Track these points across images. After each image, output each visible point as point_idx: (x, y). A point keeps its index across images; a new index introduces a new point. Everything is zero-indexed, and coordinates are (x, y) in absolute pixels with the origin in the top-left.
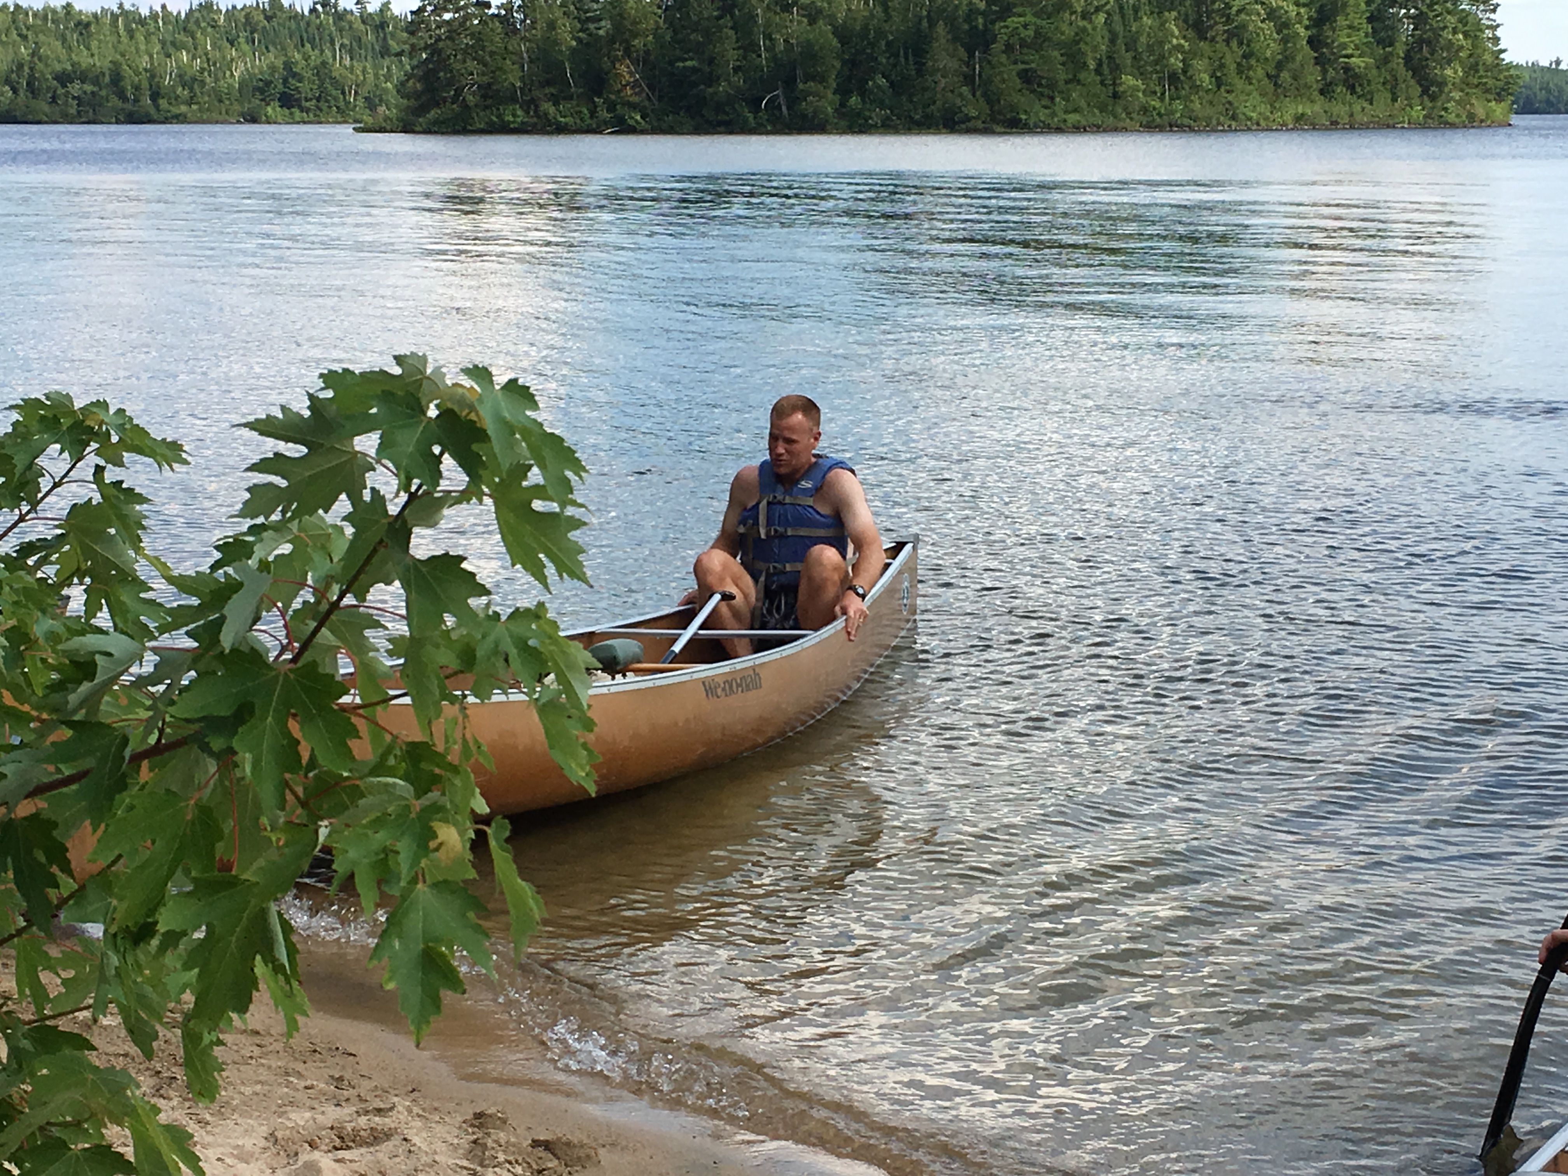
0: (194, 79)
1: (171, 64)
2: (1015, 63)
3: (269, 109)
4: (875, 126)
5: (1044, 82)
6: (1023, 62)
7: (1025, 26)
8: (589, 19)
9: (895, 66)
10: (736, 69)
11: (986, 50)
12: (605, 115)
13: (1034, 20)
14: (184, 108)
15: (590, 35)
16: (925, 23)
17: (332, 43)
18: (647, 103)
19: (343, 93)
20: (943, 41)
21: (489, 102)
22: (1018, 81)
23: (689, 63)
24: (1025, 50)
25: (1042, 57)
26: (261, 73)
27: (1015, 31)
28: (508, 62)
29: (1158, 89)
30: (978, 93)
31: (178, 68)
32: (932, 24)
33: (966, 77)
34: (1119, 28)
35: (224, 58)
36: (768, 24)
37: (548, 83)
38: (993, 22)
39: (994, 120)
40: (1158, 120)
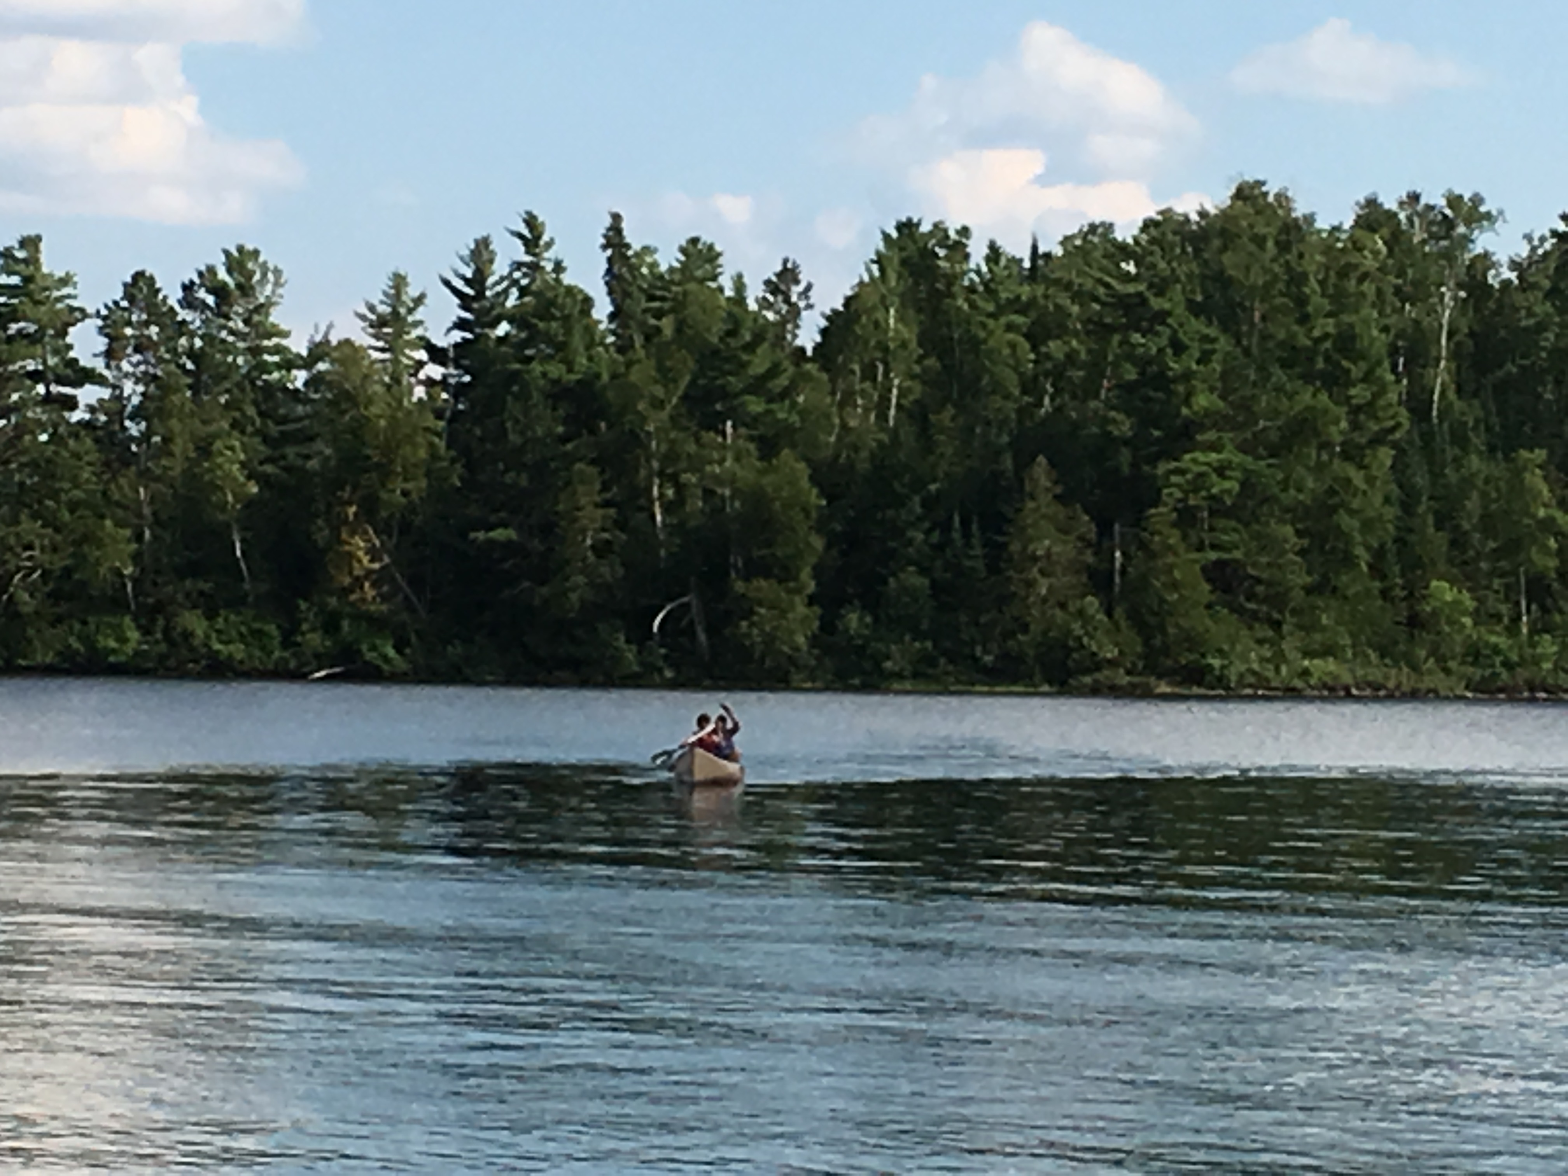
2: (1200, 548)
4: (899, 676)
5: (1260, 589)
6: (1214, 547)
7: (1221, 471)
8: (286, 438)
9: (939, 548)
10: (602, 549)
11: (1138, 521)
12: (314, 640)
13: (1238, 458)
15: (287, 469)
16: (1008, 462)
18: (405, 616)
20: (1045, 499)
21: (63, 608)
22: (1207, 587)
23: (499, 534)
24: (1221, 523)
25: (1257, 536)
27: (1199, 482)
28: (108, 523)
29: (1504, 609)
30: (1119, 612)
32: (1024, 462)
33: (1092, 573)
34: (1421, 480)
36: (671, 457)
37: (194, 570)
38: (1153, 460)
39: (1154, 669)
40: (1505, 675)
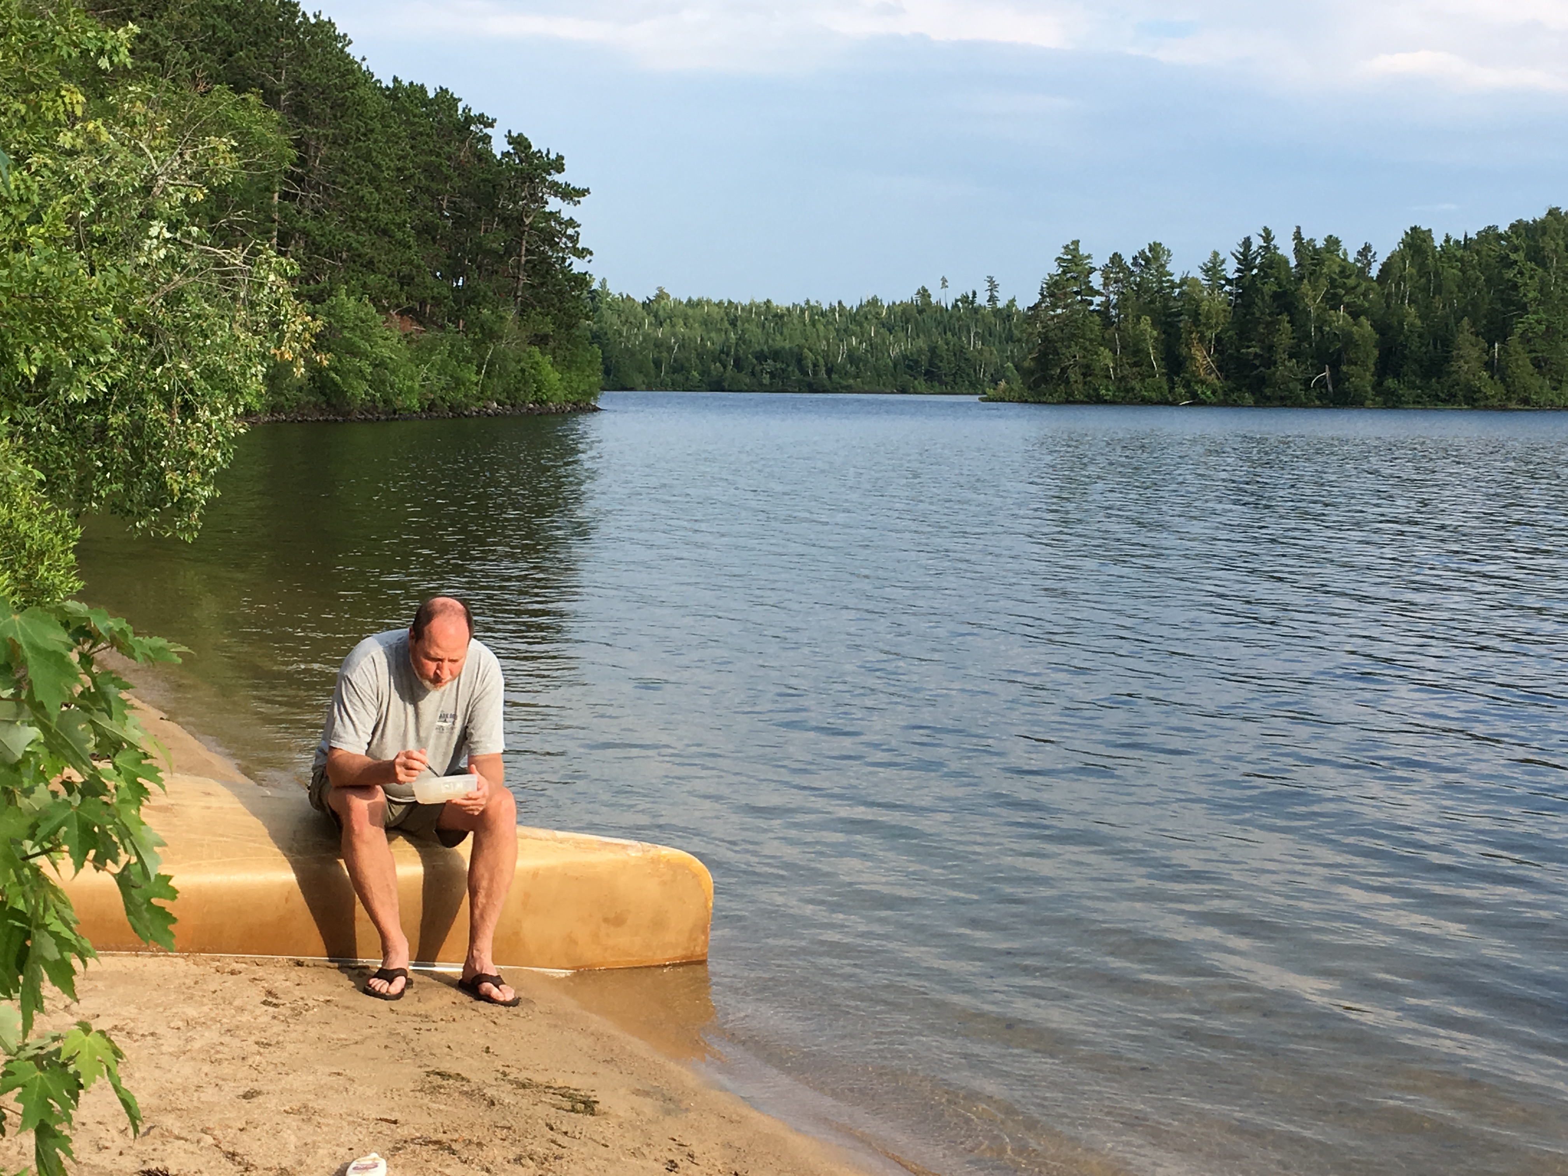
0: (860, 359)
1: (843, 348)
2: (1530, 352)
3: (916, 382)
6: (1535, 351)
7: (1539, 322)
8: (1171, 314)
9: (1425, 353)
11: (1504, 341)
12: (1181, 391)
13: (1545, 317)
14: (851, 381)
15: (1172, 326)
16: (1452, 320)
17: (969, 332)
18: (1216, 381)
19: (975, 370)
20: (1467, 334)
22: (1531, 367)
23: (1252, 350)
24: (1538, 342)
26: (912, 354)
27: (1529, 327)
30: (1496, 377)
31: (849, 350)
32: (1459, 320)
33: (1486, 363)
35: (884, 343)
36: (1319, 320)
37: (1136, 365)
38: (1511, 318)
39: (1510, 399)
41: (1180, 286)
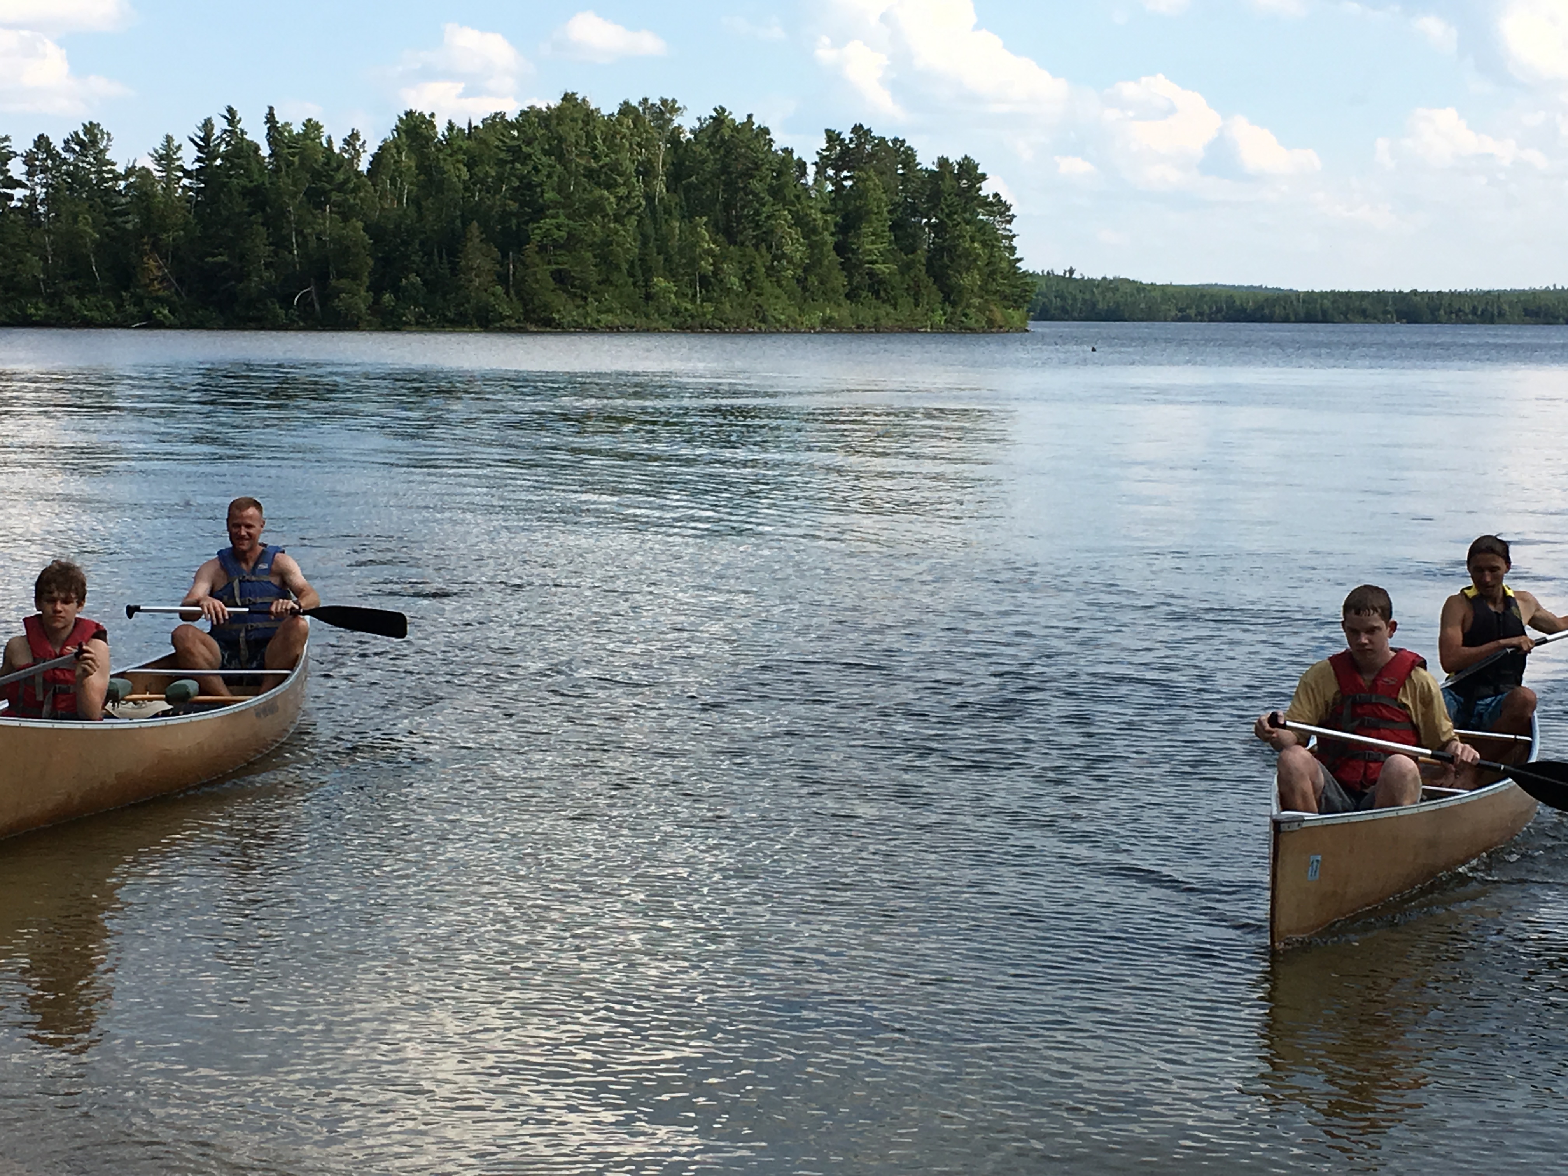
2: (549, 264)
4: (409, 324)
5: (577, 282)
6: (555, 263)
7: (558, 227)
8: (116, 214)
9: (428, 264)
10: (268, 265)
11: (520, 250)
12: (133, 309)
13: (567, 221)
15: (117, 229)
16: (459, 224)
18: (175, 298)
20: (476, 241)
21: (11, 294)
22: (552, 281)
23: (219, 259)
24: (559, 252)
25: (575, 258)
27: (548, 232)
29: (689, 291)
30: (512, 293)
32: (466, 223)
33: (499, 275)
34: (650, 231)
36: (300, 220)
37: (73, 276)
38: (527, 223)
39: (529, 320)
40: (690, 321)
41: (125, 177)
